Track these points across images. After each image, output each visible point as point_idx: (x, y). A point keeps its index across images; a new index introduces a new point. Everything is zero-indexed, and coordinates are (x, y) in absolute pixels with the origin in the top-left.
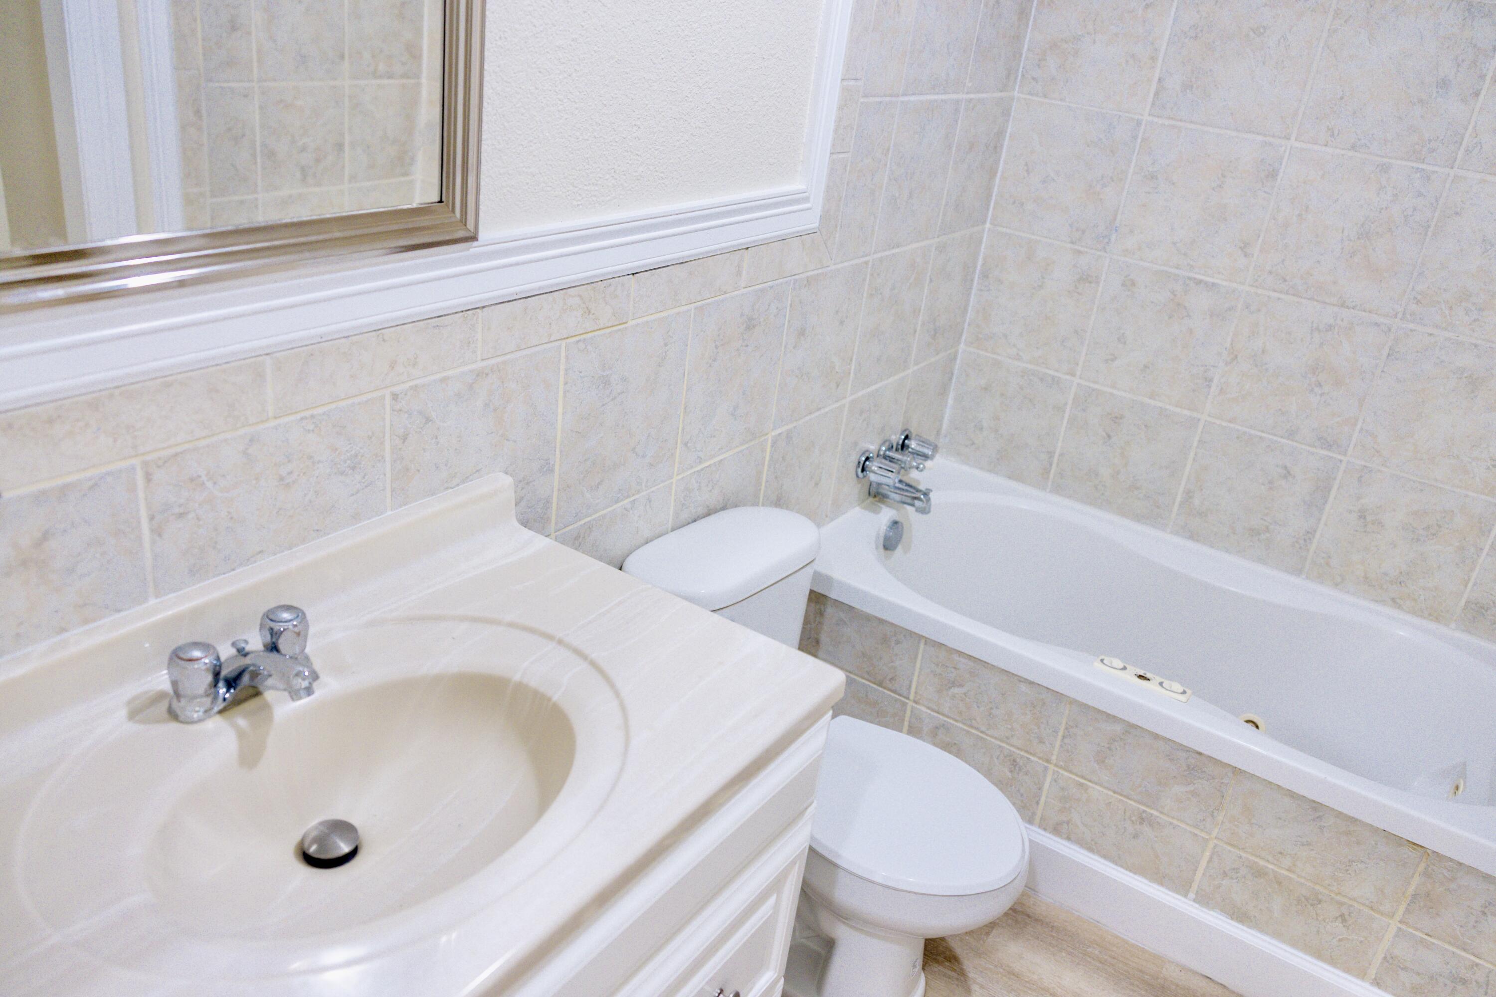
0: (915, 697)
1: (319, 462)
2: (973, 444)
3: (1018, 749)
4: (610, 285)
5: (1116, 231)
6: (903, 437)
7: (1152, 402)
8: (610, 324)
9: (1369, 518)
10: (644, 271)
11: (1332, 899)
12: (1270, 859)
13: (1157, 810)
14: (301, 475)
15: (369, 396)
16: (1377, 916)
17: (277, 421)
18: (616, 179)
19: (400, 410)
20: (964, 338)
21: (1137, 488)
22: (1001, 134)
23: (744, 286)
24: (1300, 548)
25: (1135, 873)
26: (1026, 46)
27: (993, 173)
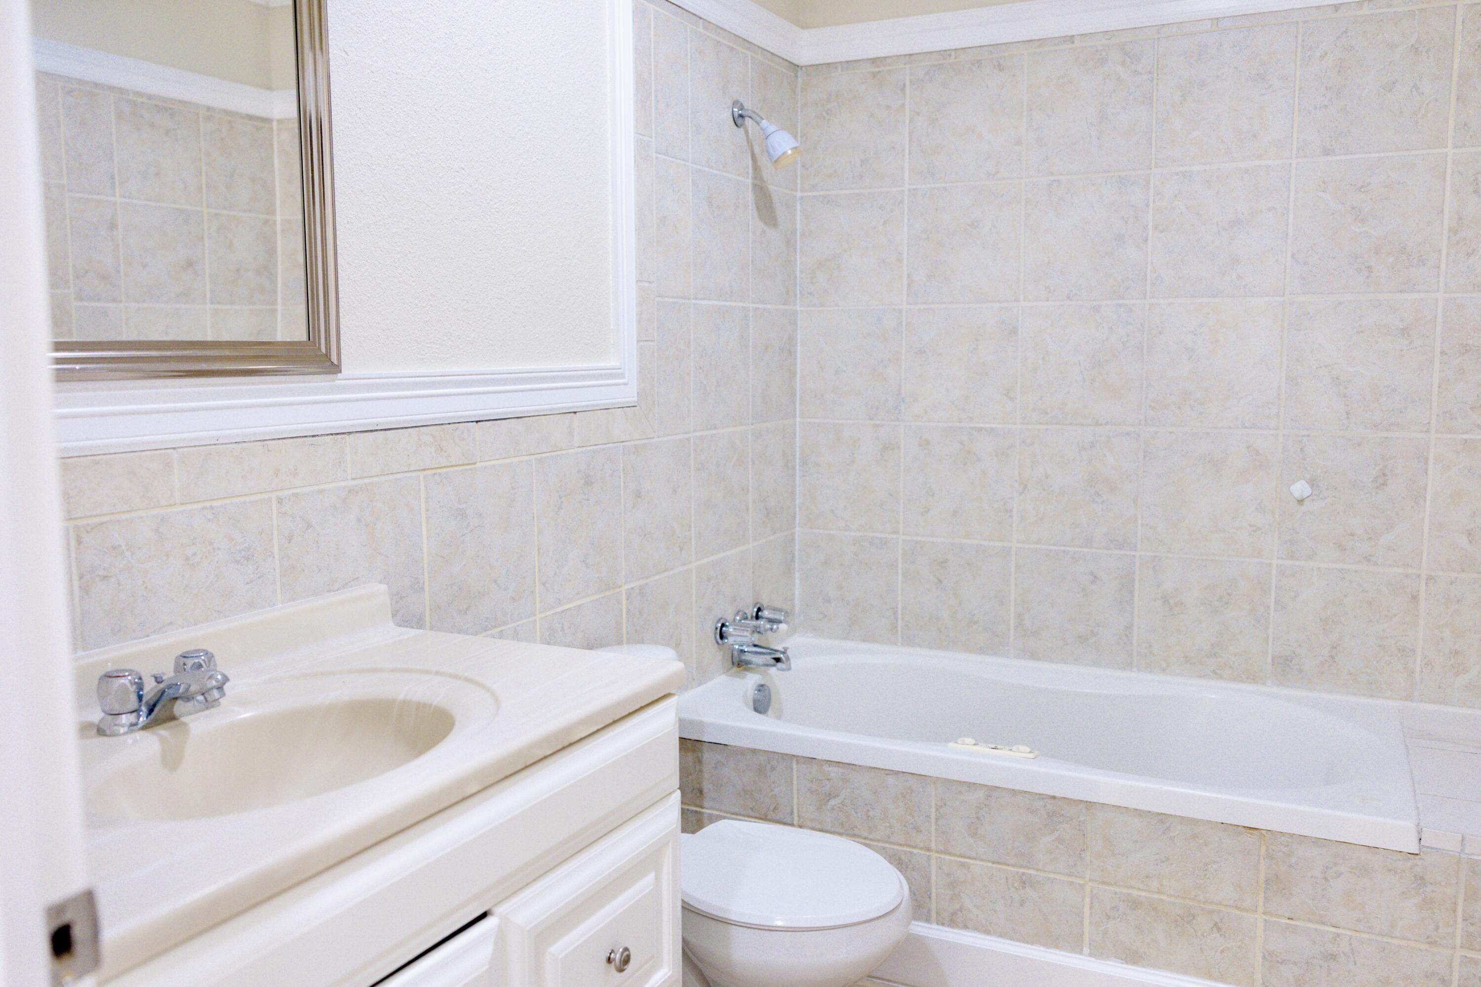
0: (799, 821)
1: (219, 549)
2: (825, 616)
3: (901, 845)
4: (457, 429)
5: (903, 401)
6: (756, 610)
7: (968, 541)
8: (461, 463)
9: (1171, 601)
10: (486, 421)
11: (1203, 909)
12: (1141, 886)
13: (1033, 868)
14: (204, 557)
15: (258, 497)
16: (1244, 914)
17: (184, 507)
18: (452, 341)
19: (286, 513)
20: (797, 521)
21: (975, 623)
22: (792, 340)
23: (577, 446)
24: (1125, 643)
25: (1032, 944)
26: (798, 270)
27: (793, 374)
